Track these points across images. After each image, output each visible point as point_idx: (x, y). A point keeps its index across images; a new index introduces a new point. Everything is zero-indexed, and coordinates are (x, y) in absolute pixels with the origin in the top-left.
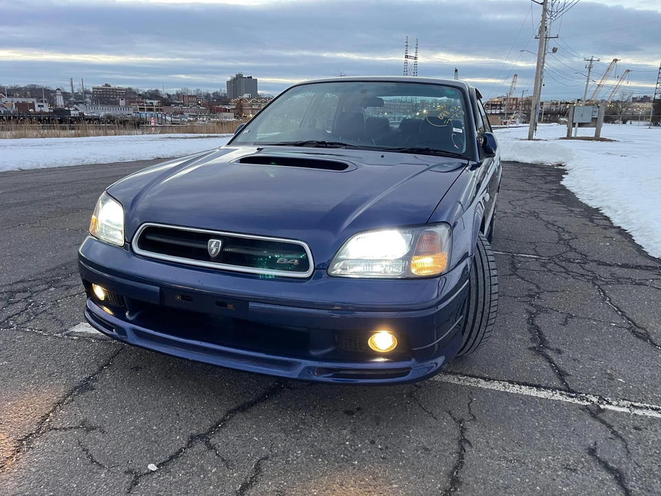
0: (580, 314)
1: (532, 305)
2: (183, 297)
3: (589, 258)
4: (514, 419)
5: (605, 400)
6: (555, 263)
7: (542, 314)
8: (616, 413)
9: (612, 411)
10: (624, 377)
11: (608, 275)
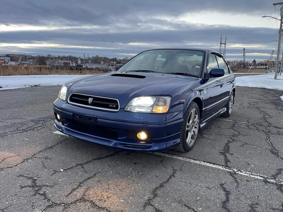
0: (251, 143)
1: (232, 139)
2: (79, 117)
3: (272, 125)
4: (197, 172)
5: (240, 171)
6: (254, 126)
7: (234, 142)
8: (242, 175)
9: (241, 174)
10: (255, 165)
11: (276, 132)
